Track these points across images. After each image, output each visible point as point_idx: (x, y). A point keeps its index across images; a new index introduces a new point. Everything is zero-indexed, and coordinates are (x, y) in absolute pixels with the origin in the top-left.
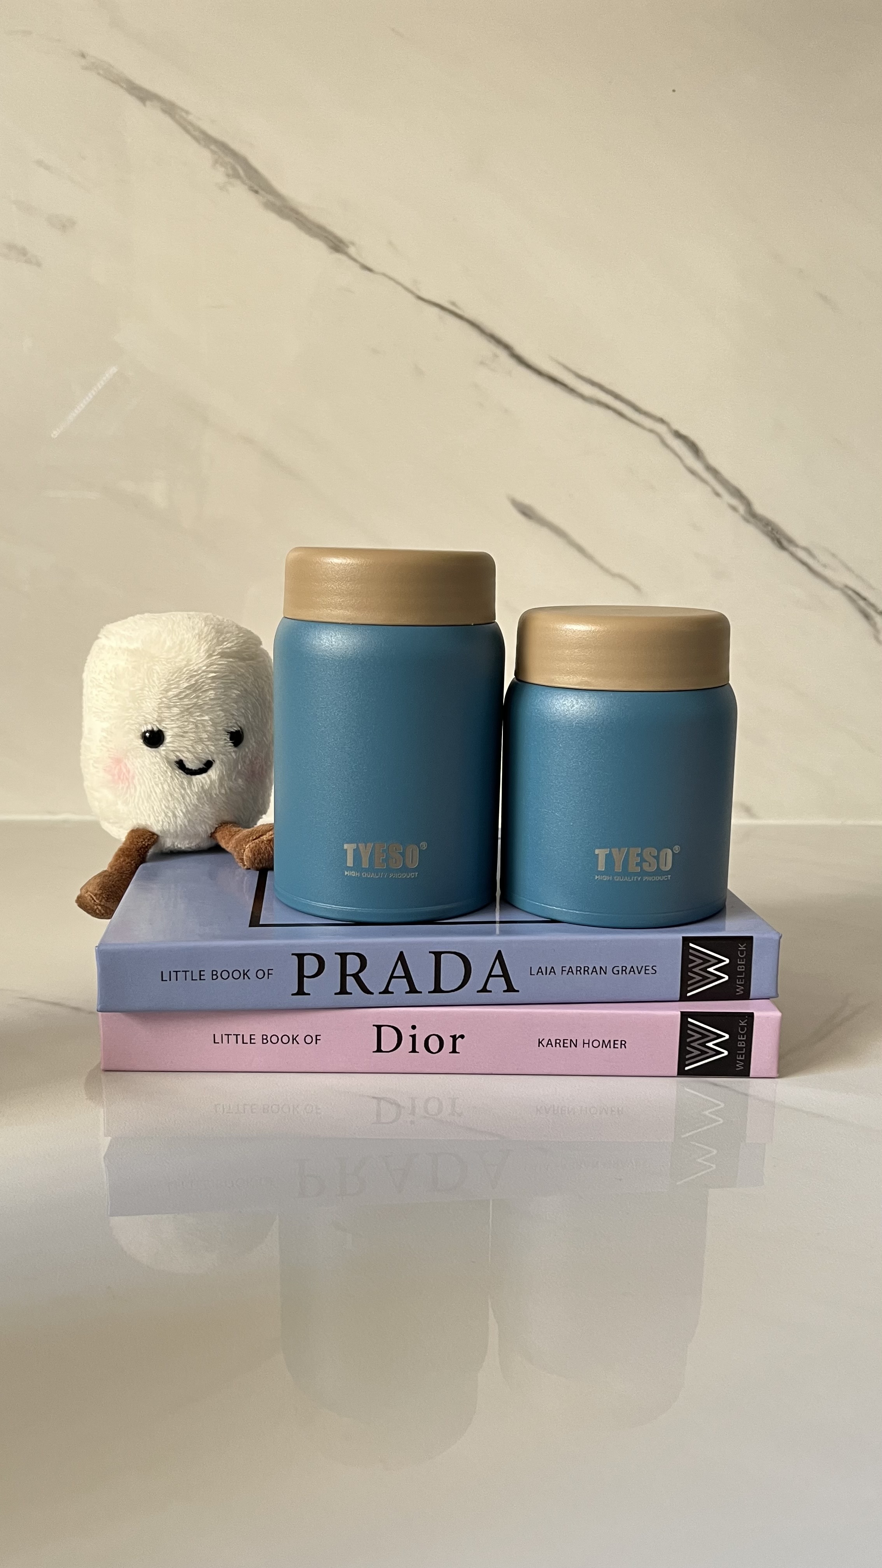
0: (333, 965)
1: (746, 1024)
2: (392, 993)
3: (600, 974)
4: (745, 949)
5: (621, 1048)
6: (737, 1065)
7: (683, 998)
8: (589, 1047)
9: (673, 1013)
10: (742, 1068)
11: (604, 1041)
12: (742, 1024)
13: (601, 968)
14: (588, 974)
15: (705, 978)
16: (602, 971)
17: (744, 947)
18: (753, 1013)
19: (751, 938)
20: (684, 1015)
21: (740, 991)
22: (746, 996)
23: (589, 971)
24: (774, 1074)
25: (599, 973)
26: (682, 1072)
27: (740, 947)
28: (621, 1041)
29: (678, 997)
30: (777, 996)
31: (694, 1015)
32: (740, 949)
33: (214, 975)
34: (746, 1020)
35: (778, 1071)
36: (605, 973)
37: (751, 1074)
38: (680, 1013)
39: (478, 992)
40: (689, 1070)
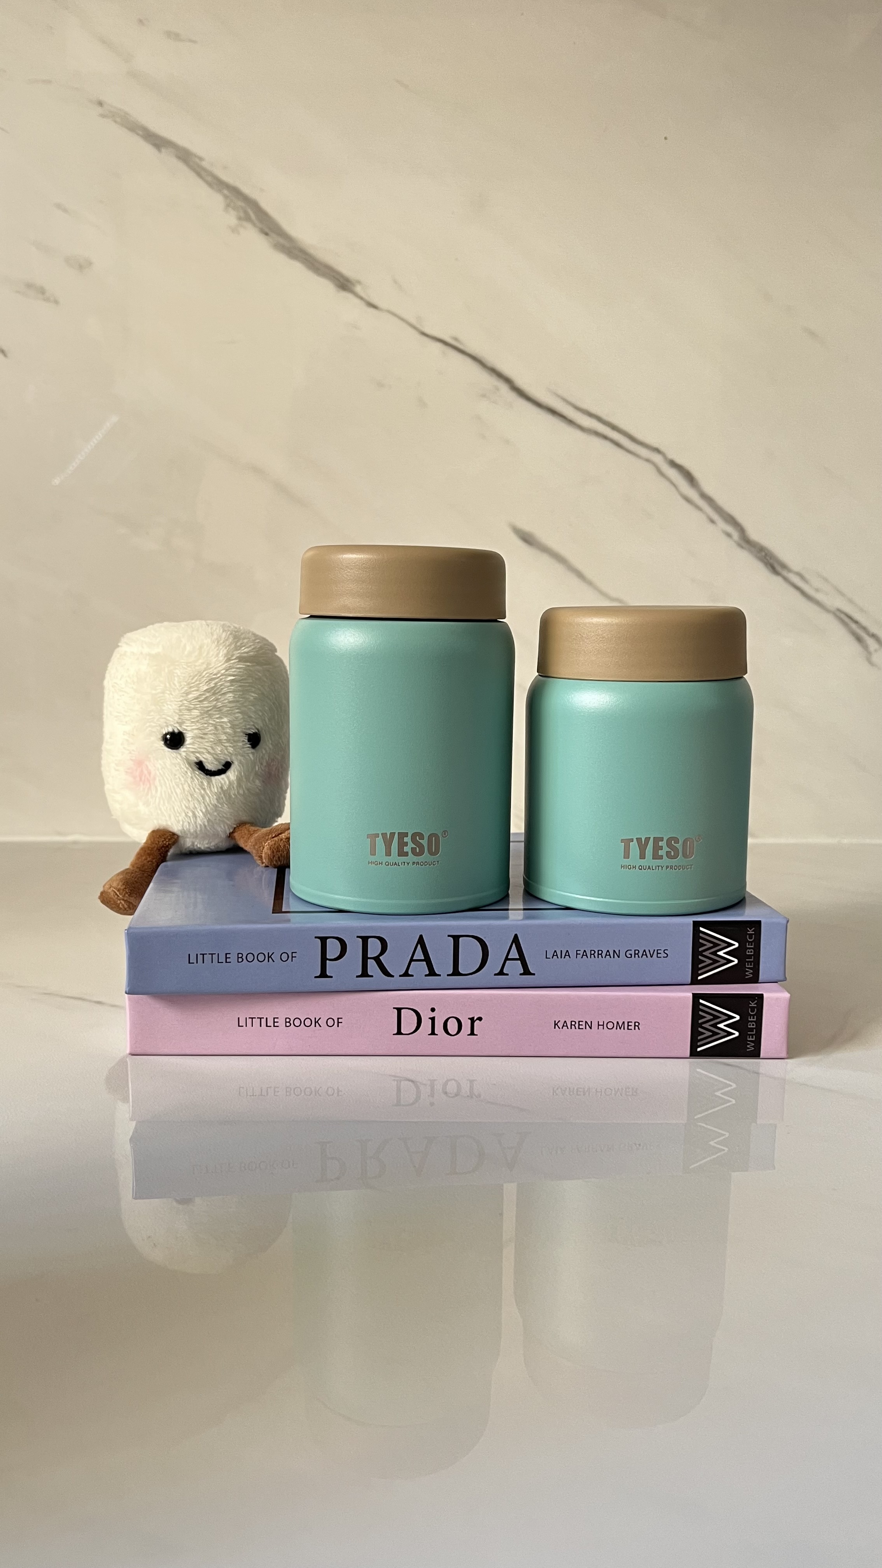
0: (355, 949)
1: (756, 1005)
2: (412, 976)
3: (614, 957)
4: (753, 933)
5: (635, 1029)
6: (748, 1046)
7: (694, 981)
8: (603, 1029)
9: (686, 995)
10: (753, 1049)
11: (618, 1023)
12: (753, 1005)
13: (614, 951)
14: (602, 957)
15: (716, 961)
16: (615, 954)
17: (752, 931)
18: (762, 995)
19: (759, 923)
20: (696, 997)
21: (749, 974)
22: (755, 980)
23: (602, 954)
24: (784, 1055)
25: (612, 956)
26: (694, 1054)
27: (749, 931)
28: (635, 1022)
29: (689, 981)
30: (785, 979)
31: (706, 997)
32: (748, 933)
33: (240, 957)
34: (756, 1001)
35: (788, 1053)
36: (619, 957)
37: (762, 1055)
38: (691, 995)
39: (495, 975)
40: (701, 1051)
